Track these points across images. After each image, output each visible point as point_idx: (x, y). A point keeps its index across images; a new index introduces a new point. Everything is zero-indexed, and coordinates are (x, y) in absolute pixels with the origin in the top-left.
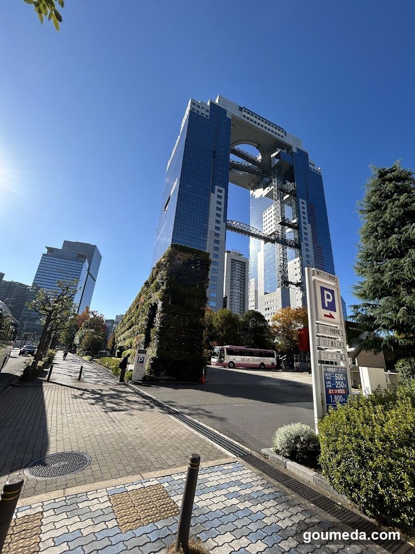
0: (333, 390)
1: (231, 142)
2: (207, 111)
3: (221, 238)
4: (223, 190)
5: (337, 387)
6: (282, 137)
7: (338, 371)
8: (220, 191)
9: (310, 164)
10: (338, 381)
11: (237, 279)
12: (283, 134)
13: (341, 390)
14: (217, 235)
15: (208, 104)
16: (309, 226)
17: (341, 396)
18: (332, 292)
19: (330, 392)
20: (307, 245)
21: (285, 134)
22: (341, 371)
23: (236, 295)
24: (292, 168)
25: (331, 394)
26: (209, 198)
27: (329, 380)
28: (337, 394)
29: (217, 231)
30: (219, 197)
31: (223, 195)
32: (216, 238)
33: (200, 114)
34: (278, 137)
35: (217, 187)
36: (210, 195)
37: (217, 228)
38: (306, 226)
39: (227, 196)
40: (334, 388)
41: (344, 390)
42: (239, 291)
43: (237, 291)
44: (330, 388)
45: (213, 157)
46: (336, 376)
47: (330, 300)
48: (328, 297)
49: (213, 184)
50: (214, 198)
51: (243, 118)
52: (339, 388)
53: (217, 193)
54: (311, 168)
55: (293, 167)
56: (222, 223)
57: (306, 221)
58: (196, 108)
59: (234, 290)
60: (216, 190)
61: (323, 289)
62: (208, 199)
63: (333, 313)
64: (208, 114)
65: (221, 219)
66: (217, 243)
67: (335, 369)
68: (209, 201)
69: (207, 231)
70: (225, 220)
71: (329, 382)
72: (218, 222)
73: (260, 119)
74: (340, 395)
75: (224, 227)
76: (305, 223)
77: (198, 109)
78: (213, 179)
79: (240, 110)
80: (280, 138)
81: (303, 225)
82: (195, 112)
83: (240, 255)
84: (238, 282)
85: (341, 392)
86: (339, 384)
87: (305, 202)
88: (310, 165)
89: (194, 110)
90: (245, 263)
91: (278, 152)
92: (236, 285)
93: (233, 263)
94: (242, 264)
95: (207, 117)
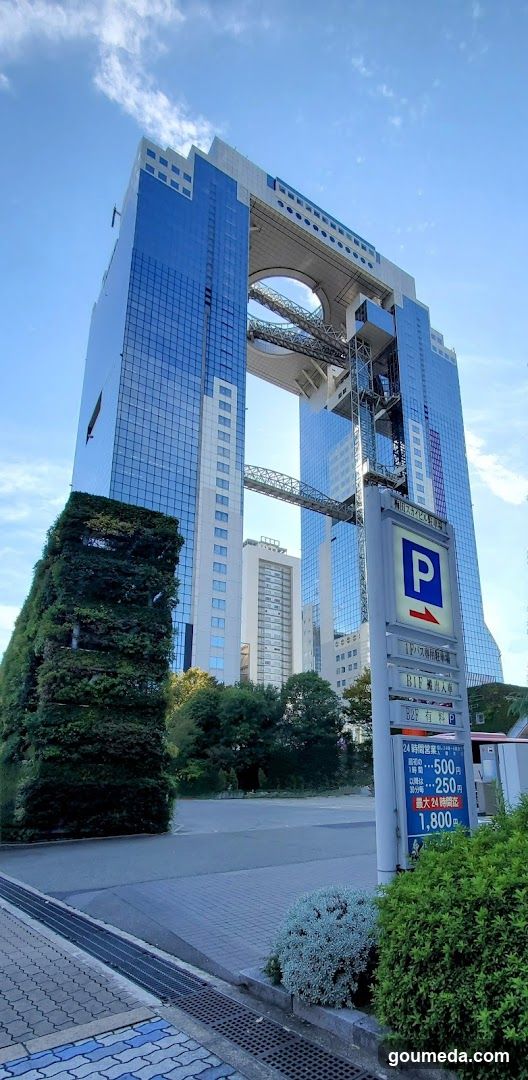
0: (426, 801)
2: (187, 177)
3: (231, 508)
4: (234, 390)
5: (438, 792)
6: (370, 266)
7: (443, 752)
8: (224, 391)
9: (433, 337)
10: (441, 776)
11: (273, 605)
12: (373, 260)
13: (449, 798)
14: (222, 500)
16: (428, 484)
17: (448, 813)
18: (434, 557)
19: (419, 803)
21: (378, 260)
22: (451, 752)
23: (273, 641)
24: (392, 345)
25: (422, 810)
26: (201, 409)
27: (418, 775)
28: (438, 809)
29: (220, 491)
30: (224, 406)
31: (232, 401)
32: (220, 507)
33: (168, 183)
34: (361, 265)
35: (217, 382)
36: (201, 400)
38: (422, 483)
39: (244, 404)
40: (430, 793)
41: (455, 799)
42: (279, 633)
43: (273, 633)
44: (420, 795)
45: (206, 303)
46: (436, 765)
47: (428, 577)
48: (423, 568)
49: (208, 373)
50: (211, 405)
51: (278, 208)
52: (444, 795)
53: (217, 395)
54: (435, 348)
55: (395, 341)
56: (232, 471)
57: (423, 471)
58: (158, 167)
59: (266, 631)
60: (216, 388)
61: (409, 547)
62: (196, 411)
63: (433, 609)
64: (189, 186)
65: (231, 462)
67: (433, 748)
68: (200, 415)
69: (197, 489)
70: (241, 464)
71: (416, 780)
72: (223, 467)
73: (318, 215)
74: (444, 810)
75: (239, 482)
76: (419, 476)
77: (163, 169)
78: (207, 360)
79: (269, 185)
80: (366, 267)
81: (416, 482)
82: (156, 175)
83: (280, 551)
84: (276, 613)
85: (449, 804)
86: (445, 784)
87: (420, 426)
88: (433, 341)
89: (152, 169)
90: (290, 568)
91: (362, 302)
92: (272, 619)
93: (264, 568)
94: (285, 570)
95: (188, 193)
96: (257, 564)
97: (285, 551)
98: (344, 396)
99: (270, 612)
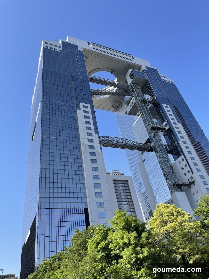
1: (88, 72)
2: (59, 47)
4: (89, 106)
6: (131, 60)
8: (85, 107)
11: (124, 200)
12: (131, 58)
14: (92, 147)
15: (60, 42)
16: (180, 125)
20: (184, 142)
21: (133, 58)
24: (147, 82)
26: (76, 114)
29: (90, 144)
30: (86, 112)
32: (92, 150)
33: (53, 49)
34: (127, 60)
35: (81, 104)
36: (76, 112)
37: (90, 140)
38: (177, 126)
45: (72, 80)
49: (77, 102)
50: (80, 113)
51: (93, 50)
53: (82, 109)
54: (164, 80)
55: (147, 80)
56: (94, 135)
57: (176, 121)
58: (49, 46)
60: (81, 106)
62: (74, 116)
64: (61, 49)
65: (93, 131)
66: (93, 155)
68: (76, 117)
72: (89, 134)
76: (175, 123)
77: (51, 46)
78: (76, 98)
79: (88, 45)
80: (129, 61)
81: (174, 126)
82: (49, 48)
83: (121, 174)
84: (126, 203)
87: (168, 105)
88: (161, 77)
89: (47, 47)
90: (127, 181)
91: (131, 71)
92: (125, 206)
93: (116, 183)
94: (125, 182)
95: (61, 51)
96: (112, 182)
97: (123, 174)
98: (132, 106)
99: (123, 203)
